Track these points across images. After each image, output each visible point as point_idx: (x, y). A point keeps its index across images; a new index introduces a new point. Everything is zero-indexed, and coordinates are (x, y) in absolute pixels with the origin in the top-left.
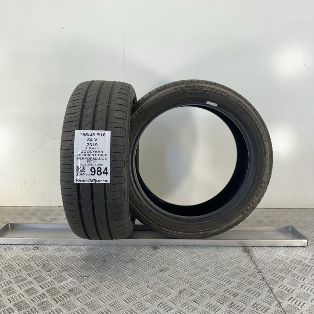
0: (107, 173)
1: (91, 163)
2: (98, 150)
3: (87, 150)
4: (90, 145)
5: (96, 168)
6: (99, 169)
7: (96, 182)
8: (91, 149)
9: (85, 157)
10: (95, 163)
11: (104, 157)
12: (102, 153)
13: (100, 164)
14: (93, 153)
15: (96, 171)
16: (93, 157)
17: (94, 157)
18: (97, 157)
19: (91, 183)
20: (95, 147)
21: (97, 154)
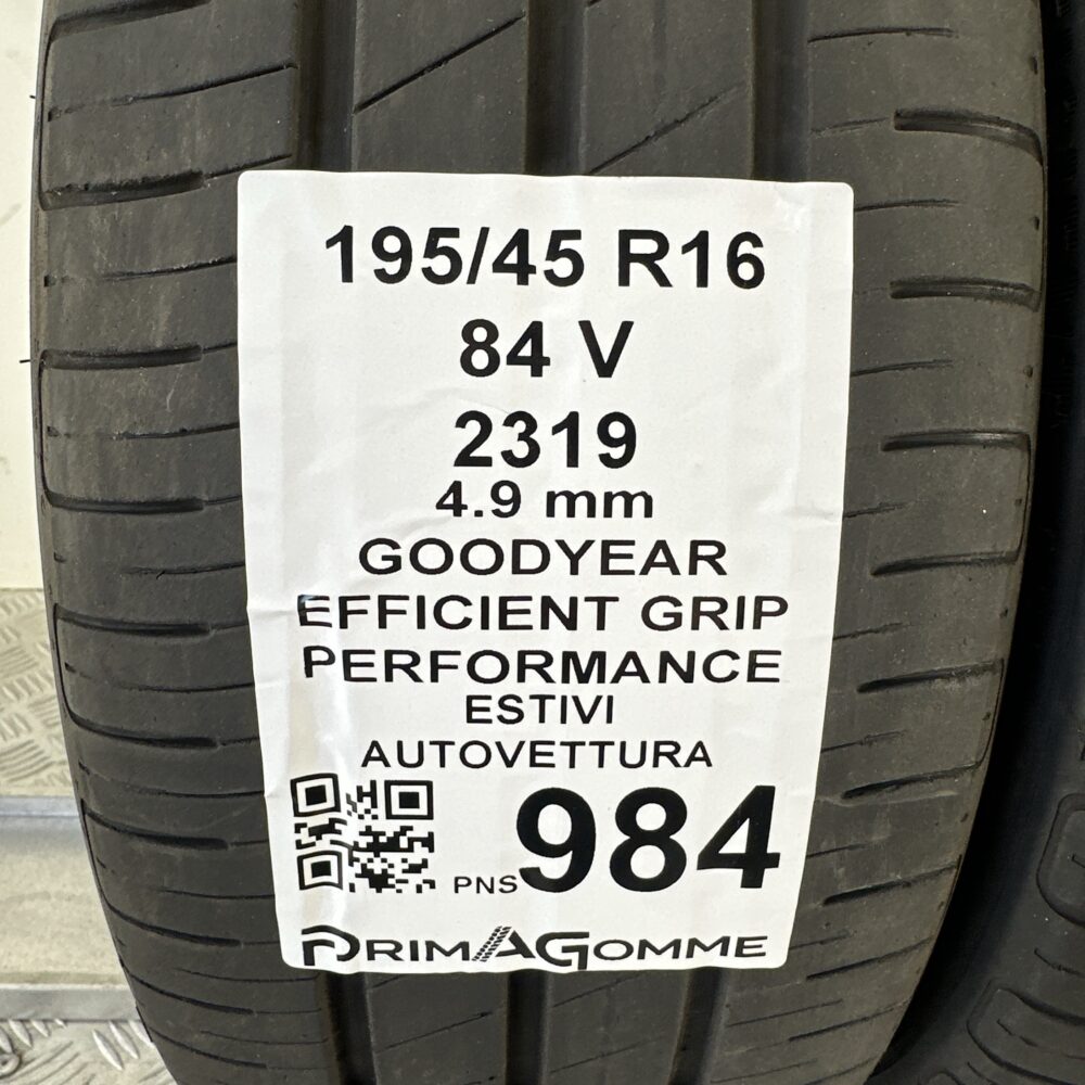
0: (755, 865)
1: (529, 729)
2: (642, 533)
3: (458, 532)
4: (504, 439)
5: (604, 791)
6: (651, 817)
7: (594, 964)
8: (531, 521)
9: (433, 638)
10: (598, 729)
11: (745, 641)
12: (706, 581)
13: (665, 751)
14: (558, 583)
15: (609, 838)
16: (557, 640)
17: (584, 641)
18: (623, 635)
19: (516, 978)
20: (593, 476)
21: (633, 591)
